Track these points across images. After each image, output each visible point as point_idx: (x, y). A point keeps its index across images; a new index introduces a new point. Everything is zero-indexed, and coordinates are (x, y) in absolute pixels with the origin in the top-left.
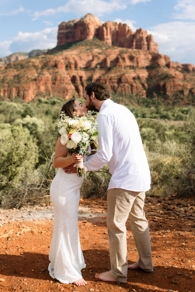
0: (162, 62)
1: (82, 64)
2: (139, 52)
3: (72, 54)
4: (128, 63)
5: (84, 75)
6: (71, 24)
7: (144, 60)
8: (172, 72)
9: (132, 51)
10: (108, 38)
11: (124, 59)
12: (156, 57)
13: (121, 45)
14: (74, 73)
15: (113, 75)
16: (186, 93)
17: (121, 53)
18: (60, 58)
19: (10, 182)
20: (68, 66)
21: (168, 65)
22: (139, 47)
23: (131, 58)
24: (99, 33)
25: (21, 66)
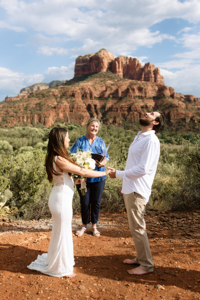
0: (167, 93)
1: (96, 94)
2: (147, 84)
3: (88, 84)
4: (137, 93)
5: (98, 103)
6: (87, 58)
7: (151, 90)
8: (176, 102)
9: (141, 83)
10: (120, 71)
11: (133, 90)
12: (162, 89)
13: (132, 78)
14: (89, 102)
15: (124, 104)
16: (188, 120)
17: (131, 85)
18: (77, 88)
19: (32, 198)
20: (84, 96)
21: (172, 96)
22: (147, 79)
23: (140, 89)
24: (112, 67)
25: (42, 95)
